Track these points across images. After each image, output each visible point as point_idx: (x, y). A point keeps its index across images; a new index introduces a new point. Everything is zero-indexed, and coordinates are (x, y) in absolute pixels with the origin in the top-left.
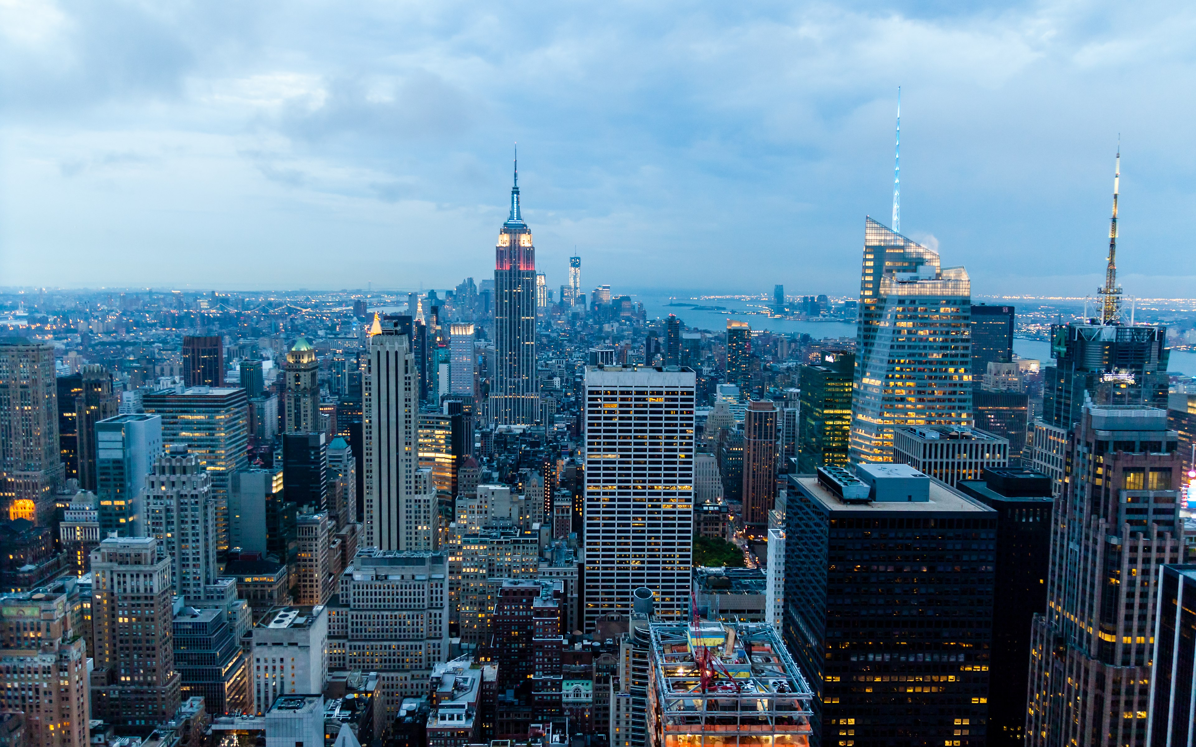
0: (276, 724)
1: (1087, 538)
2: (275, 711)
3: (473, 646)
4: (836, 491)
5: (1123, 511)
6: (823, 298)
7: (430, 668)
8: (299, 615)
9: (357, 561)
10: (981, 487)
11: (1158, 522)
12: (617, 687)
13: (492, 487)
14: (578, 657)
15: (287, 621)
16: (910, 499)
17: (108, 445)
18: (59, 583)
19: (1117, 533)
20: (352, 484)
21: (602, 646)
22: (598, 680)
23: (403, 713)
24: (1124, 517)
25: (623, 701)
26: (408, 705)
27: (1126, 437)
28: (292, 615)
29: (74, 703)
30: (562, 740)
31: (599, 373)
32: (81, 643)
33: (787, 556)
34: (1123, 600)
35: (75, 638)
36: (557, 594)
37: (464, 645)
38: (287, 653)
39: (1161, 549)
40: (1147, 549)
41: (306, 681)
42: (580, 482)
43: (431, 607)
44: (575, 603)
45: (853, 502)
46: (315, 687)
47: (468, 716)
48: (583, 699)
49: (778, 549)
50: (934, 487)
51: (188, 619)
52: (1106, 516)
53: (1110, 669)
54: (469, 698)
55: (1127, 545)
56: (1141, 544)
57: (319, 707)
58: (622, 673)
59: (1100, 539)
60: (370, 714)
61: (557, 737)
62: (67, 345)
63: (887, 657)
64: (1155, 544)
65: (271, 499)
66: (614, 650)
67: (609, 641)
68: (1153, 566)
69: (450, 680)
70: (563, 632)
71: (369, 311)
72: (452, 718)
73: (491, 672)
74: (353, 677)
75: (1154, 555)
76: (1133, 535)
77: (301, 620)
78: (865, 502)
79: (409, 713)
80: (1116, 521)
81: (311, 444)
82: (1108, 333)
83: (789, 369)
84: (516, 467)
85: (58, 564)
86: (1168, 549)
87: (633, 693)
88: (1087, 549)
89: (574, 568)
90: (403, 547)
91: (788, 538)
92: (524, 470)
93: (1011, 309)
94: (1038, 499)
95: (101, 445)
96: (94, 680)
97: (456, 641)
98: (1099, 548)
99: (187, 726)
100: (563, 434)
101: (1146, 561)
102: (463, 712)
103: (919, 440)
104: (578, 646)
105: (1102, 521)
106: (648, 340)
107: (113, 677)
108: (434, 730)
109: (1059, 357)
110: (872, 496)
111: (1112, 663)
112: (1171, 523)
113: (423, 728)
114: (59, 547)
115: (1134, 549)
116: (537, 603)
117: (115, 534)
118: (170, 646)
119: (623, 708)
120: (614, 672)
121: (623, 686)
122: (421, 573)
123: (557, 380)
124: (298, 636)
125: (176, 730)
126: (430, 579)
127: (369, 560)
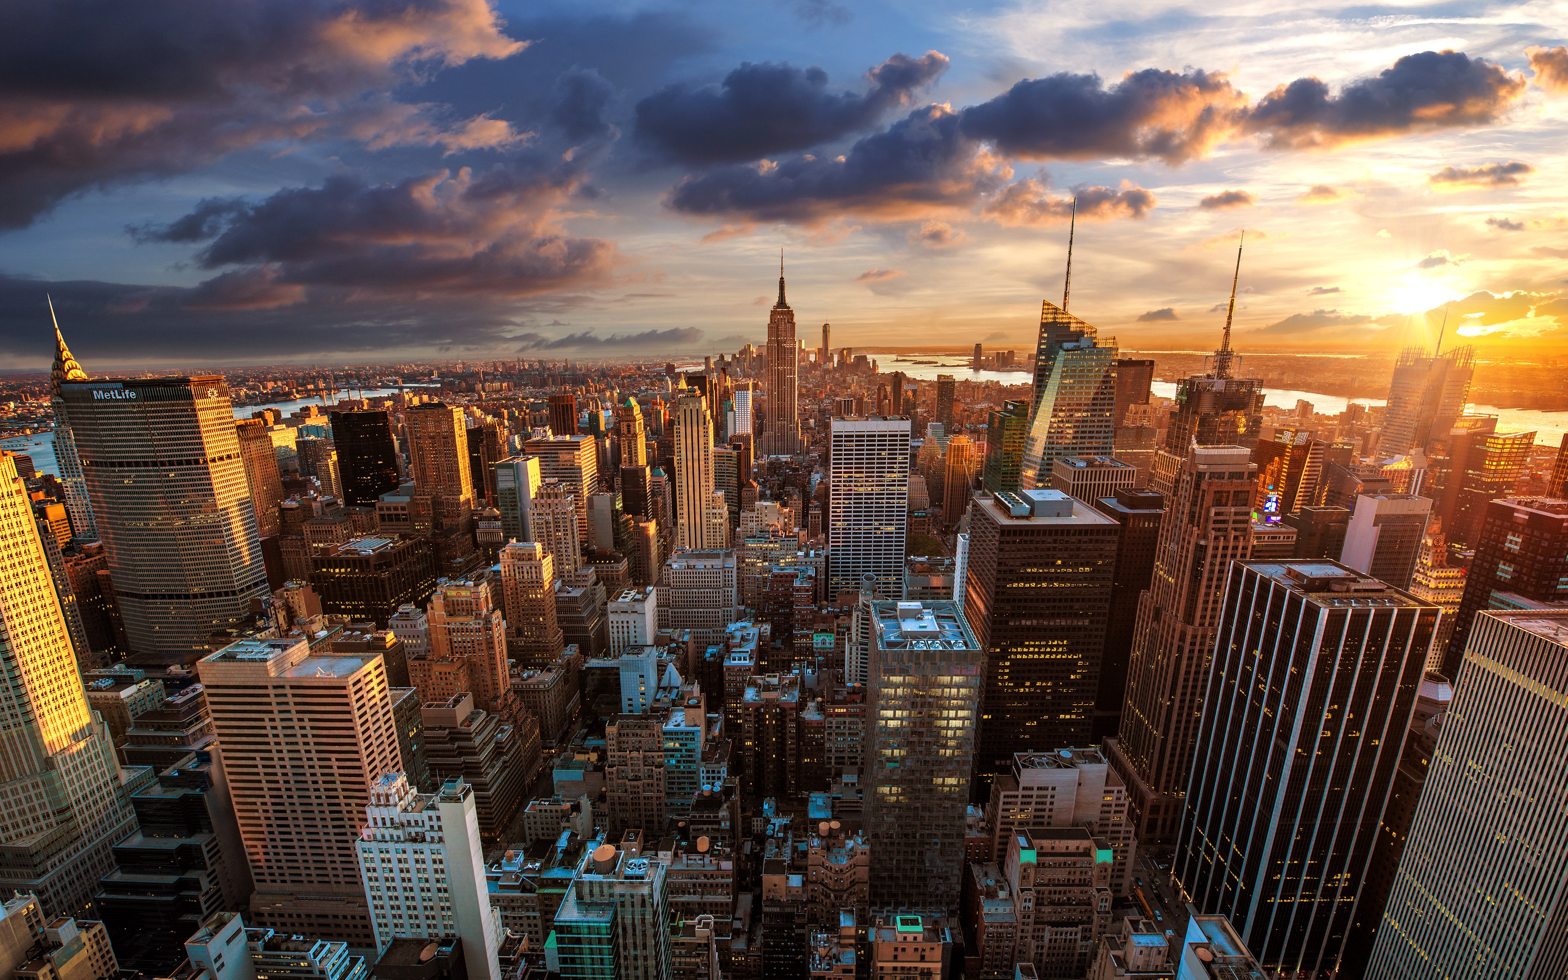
0: (627, 664)
1: (1184, 539)
2: (625, 656)
3: (753, 611)
4: (1006, 510)
5: (1211, 521)
6: (1011, 353)
7: (725, 626)
8: (638, 593)
9: (674, 556)
10: (1111, 503)
11: (1235, 529)
12: (850, 640)
13: (765, 504)
14: (824, 619)
15: (630, 597)
16: (1058, 515)
17: (504, 478)
18: (481, 571)
19: (1205, 537)
20: (669, 501)
21: (841, 612)
22: (838, 633)
23: (707, 655)
24: (1211, 525)
25: (854, 648)
26: (711, 650)
27: (1219, 469)
28: (633, 593)
29: (498, 650)
30: (813, 673)
31: (842, 423)
32: (498, 613)
33: (970, 553)
34: (1204, 582)
35: (494, 610)
36: (810, 577)
37: (748, 610)
38: (631, 618)
39: (1235, 548)
40: (1225, 548)
41: (644, 635)
42: (827, 496)
43: (725, 586)
44: (823, 582)
45: (1018, 518)
46: (650, 640)
47: (751, 658)
48: (828, 645)
49: (964, 548)
50: (1076, 505)
51: (565, 595)
52: (1198, 526)
53: (1190, 630)
54: (752, 646)
55: (1212, 545)
56: (1221, 544)
57: (655, 652)
58: (853, 630)
59: (1193, 541)
60: (686, 657)
61: (810, 671)
62: (469, 401)
63: (1035, 622)
64: (1231, 544)
65: (615, 514)
66: (849, 614)
67: (845, 608)
68: (1228, 560)
69: (738, 634)
70: (815, 602)
71: (677, 370)
72: (740, 659)
73: (767, 628)
74: (676, 634)
75: (1230, 552)
76: (1216, 538)
77: (639, 596)
78: (1027, 518)
79: (712, 655)
80: (1206, 528)
81: (640, 474)
82: (1219, 385)
83: (982, 410)
84: (782, 486)
85: (477, 557)
86: (1240, 548)
87: (861, 644)
88: (1182, 548)
89: (823, 559)
90: (705, 546)
91: (972, 541)
92: (789, 488)
93: (1152, 363)
94: (1153, 511)
95: (500, 478)
96: (508, 634)
97: (742, 608)
98: (1191, 548)
99: (568, 663)
100: (815, 461)
101: (1224, 556)
102: (747, 655)
103: (1071, 468)
104: (824, 612)
105: (1195, 529)
106: (879, 389)
107: (519, 632)
108: (729, 669)
109: (1181, 404)
110: (1032, 513)
111: (1192, 624)
112: (1245, 530)
113: (721, 665)
114: (476, 545)
115: (1216, 548)
116: (797, 584)
117: (514, 541)
118: (554, 612)
119: (854, 653)
120: (849, 629)
121: (854, 639)
122: (717, 563)
123: (812, 421)
124: (638, 607)
125: (561, 666)
126: (724, 567)
127: (683, 555)
